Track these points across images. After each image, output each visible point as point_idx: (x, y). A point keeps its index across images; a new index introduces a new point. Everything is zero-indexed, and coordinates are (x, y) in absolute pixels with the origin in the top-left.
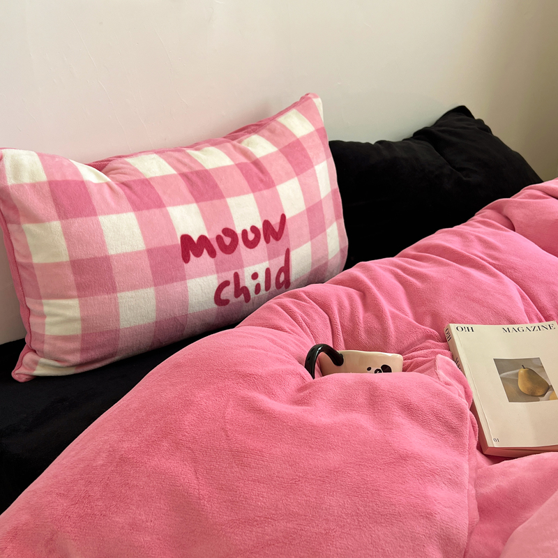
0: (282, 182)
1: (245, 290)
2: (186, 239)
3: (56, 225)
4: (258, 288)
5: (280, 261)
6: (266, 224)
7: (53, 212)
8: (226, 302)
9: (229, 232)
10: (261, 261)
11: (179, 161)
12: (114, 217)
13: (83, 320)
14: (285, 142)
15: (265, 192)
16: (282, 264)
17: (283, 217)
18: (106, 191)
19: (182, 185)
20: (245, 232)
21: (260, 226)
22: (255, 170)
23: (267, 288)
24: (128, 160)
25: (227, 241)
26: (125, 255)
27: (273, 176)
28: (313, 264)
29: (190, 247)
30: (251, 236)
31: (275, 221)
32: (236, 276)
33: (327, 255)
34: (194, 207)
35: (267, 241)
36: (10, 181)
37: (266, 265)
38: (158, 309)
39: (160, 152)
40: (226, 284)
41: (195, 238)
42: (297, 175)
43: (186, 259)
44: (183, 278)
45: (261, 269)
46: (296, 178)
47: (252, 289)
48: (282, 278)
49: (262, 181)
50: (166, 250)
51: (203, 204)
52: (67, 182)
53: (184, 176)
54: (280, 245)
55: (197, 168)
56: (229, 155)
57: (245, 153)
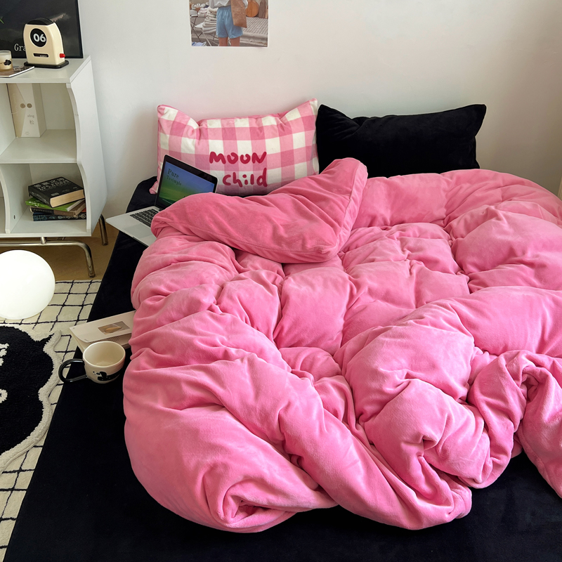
1: (239, 181)
2: (213, 154)
4: (246, 182)
5: (261, 173)
6: (254, 154)
7: (169, 131)
8: (229, 184)
9: (233, 154)
10: (249, 170)
11: (227, 123)
12: (188, 139)
16: (262, 174)
17: (265, 153)
19: (220, 134)
20: (242, 156)
21: (251, 155)
23: (252, 182)
25: (233, 158)
26: (187, 154)
28: (282, 179)
29: (214, 157)
30: (245, 158)
31: (260, 154)
32: (234, 174)
33: (294, 177)
34: (222, 141)
35: (254, 162)
36: (162, 118)
37: (252, 173)
40: (229, 176)
41: (217, 155)
42: (280, 136)
43: (211, 162)
44: (209, 169)
45: (249, 174)
46: (278, 138)
47: (243, 182)
48: (261, 181)
49: (259, 135)
50: (203, 156)
51: (226, 141)
53: (223, 129)
54: (262, 165)
55: (232, 126)
56: (250, 123)
57: (259, 123)
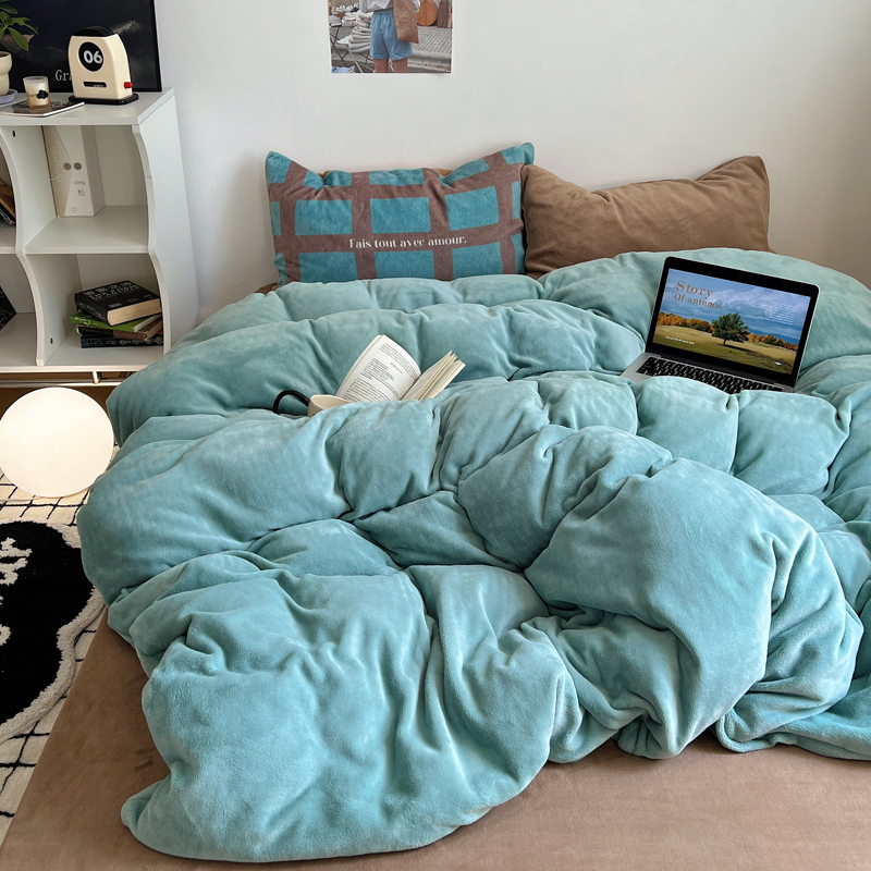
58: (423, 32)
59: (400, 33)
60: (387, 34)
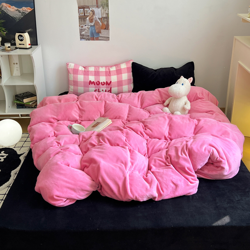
0: (113, 75)
2: (90, 81)
3: (72, 75)
5: (109, 89)
6: (107, 82)
7: (72, 73)
10: (104, 88)
11: (96, 69)
12: (80, 75)
13: (73, 89)
14: (118, 69)
15: (108, 77)
17: (111, 81)
18: (81, 71)
19: (94, 73)
20: (102, 82)
21: (105, 82)
22: (108, 73)
24: (89, 67)
25: (98, 83)
26: (80, 81)
27: (111, 74)
28: (118, 92)
30: (103, 83)
31: (109, 82)
32: (99, 89)
34: (94, 76)
35: (106, 85)
36: (69, 68)
38: (84, 91)
39: (95, 67)
41: (92, 82)
43: (90, 84)
44: (89, 87)
45: (104, 90)
46: (117, 75)
48: (109, 92)
49: (108, 75)
50: (86, 82)
51: (95, 76)
52: (76, 69)
53: (95, 71)
54: (110, 86)
55: (98, 70)
56: (105, 69)
57: (109, 69)
58: (102, 31)
59: (97, 31)
60: (93, 31)
